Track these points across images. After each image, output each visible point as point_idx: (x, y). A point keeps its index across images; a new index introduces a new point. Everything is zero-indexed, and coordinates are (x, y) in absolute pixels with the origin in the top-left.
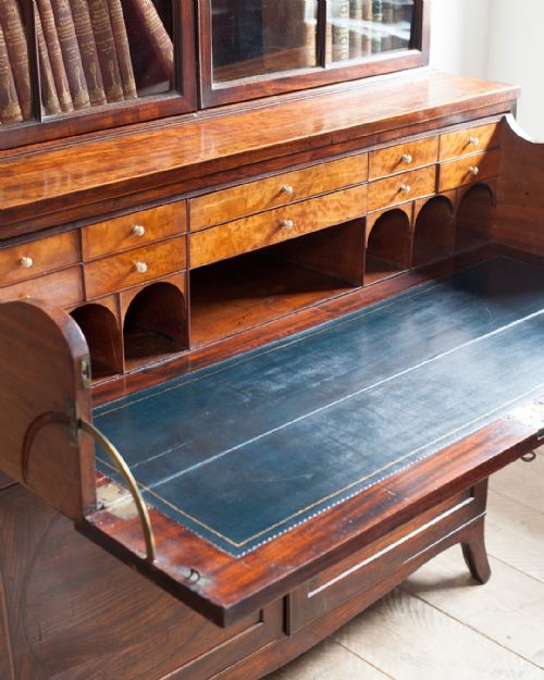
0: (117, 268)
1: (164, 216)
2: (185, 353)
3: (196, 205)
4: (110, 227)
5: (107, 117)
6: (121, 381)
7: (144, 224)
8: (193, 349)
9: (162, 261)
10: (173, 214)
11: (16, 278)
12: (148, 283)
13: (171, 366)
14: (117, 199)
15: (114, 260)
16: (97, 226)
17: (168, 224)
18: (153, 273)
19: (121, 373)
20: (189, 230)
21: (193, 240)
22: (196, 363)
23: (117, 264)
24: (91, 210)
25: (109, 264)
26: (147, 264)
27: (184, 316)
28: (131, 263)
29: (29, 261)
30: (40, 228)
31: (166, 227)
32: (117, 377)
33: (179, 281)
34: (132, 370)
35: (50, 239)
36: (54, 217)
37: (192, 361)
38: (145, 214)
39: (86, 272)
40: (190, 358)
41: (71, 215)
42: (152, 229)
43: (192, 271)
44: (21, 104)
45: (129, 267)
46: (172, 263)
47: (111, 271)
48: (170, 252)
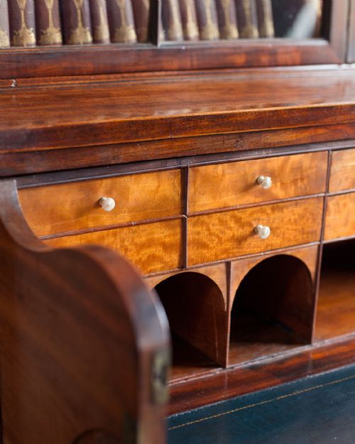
0: (230, 228)
1: (299, 169)
2: (306, 348)
3: (341, 160)
4: (226, 172)
5: (239, 54)
6: (221, 377)
7: (272, 175)
8: (316, 344)
9: (289, 226)
10: (310, 168)
11: (91, 225)
12: (269, 254)
13: (286, 364)
14: (241, 136)
15: (227, 216)
16: (211, 168)
17: (302, 179)
18: (277, 241)
19: (223, 366)
20: (327, 191)
21: (331, 204)
22: (318, 364)
23: (232, 224)
24: (205, 145)
25: (222, 222)
26: (271, 229)
27: (310, 301)
28: (250, 224)
29: (110, 203)
30: (131, 159)
31: (300, 184)
32: (218, 371)
33: (309, 257)
34: (238, 363)
35: (144, 177)
36: (153, 147)
37: (314, 361)
38: (275, 162)
39: (189, 228)
40: (312, 356)
41: (176, 148)
42: (282, 184)
43: (326, 246)
44: (137, 27)
45: (248, 230)
46: (303, 232)
47: (223, 232)
48: (302, 217)
